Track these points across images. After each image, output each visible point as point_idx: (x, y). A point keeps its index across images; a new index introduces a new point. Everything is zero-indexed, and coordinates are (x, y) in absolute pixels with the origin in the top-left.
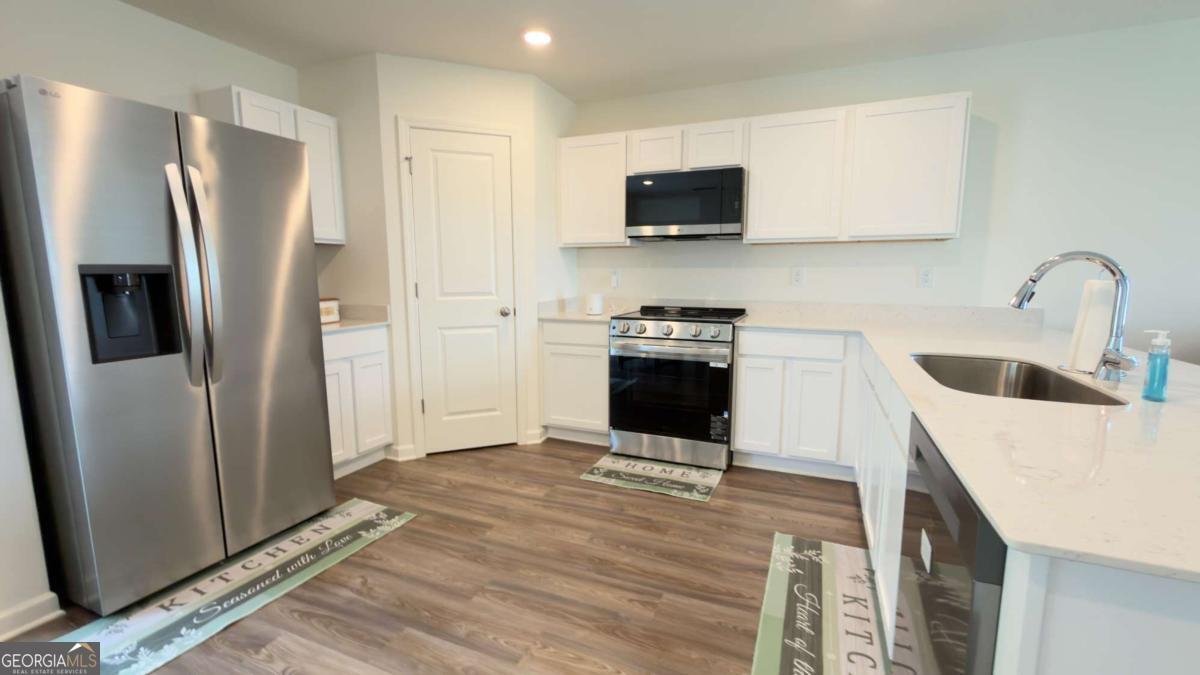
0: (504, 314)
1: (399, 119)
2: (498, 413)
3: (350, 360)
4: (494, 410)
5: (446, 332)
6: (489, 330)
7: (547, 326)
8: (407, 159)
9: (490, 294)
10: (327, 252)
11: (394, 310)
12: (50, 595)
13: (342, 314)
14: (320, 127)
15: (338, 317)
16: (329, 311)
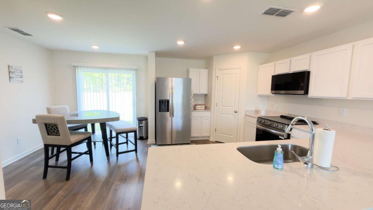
0: (236, 112)
1: (216, 69)
2: (232, 136)
3: (201, 117)
4: (231, 135)
5: (222, 115)
6: (232, 116)
7: (246, 116)
8: (217, 77)
9: (232, 107)
10: (206, 95)
11: (212, 108)
12: (155, 140)
13: (206, 108)
14: (205, 72)
15: (204, 109)
16: (202, 107)
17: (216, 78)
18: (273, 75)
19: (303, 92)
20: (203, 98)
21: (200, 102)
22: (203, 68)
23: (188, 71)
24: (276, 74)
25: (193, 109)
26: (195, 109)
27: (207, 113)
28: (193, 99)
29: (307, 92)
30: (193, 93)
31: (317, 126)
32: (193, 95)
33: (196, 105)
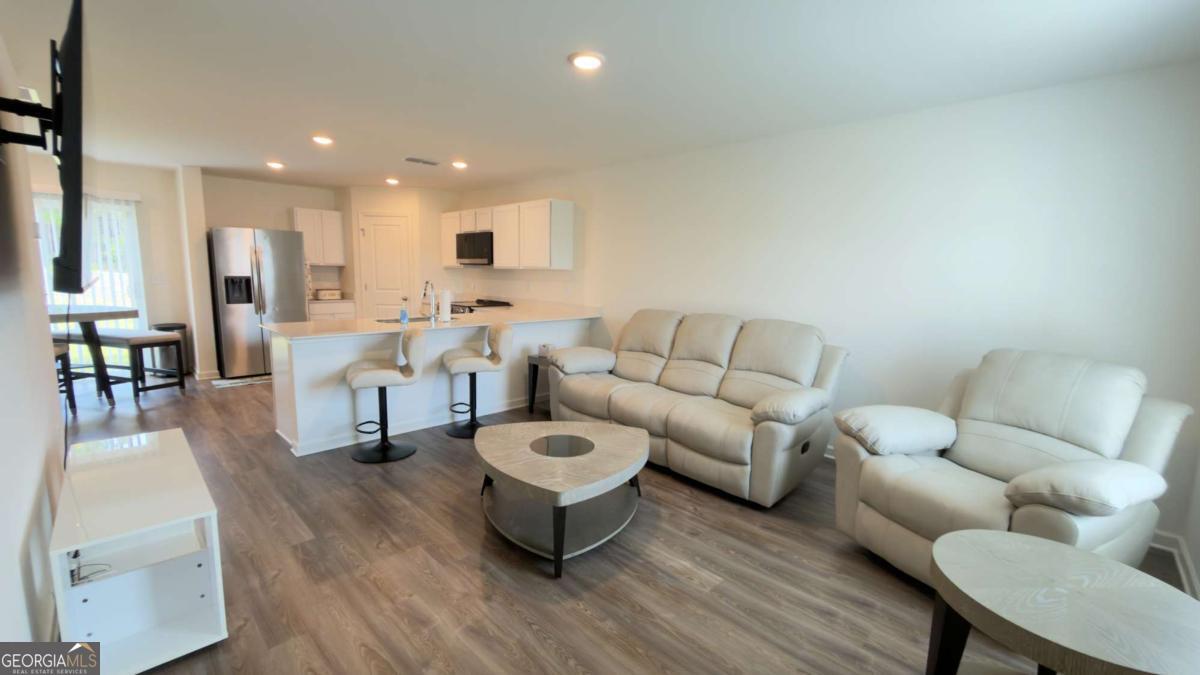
0: (405, 300)
1: (358, 213)
3: (332, 314)
5: (380, 306)
6: (399, 307)
8: (362, 230)
9: (398, 289)
10: (341, 269)
11: (357, 295)
12: (217, 371)
13: (343, 297)
14: (334, 217)
15: (339, 297)
16: (333, 295)
17: (361, 232)
18: (458, 232)
19: (485, 261)
20: (335, 276)
21: (327, 285)
22: (330, 209)
23: (290, 214)
24: (462, 232)
25: (311, 297)
26: (316, 298)
27: (345, 307)
28: (310, 277)
29: (491, 261)
30: (308, 263)
31: (511, 308)
32: (308, 267)
33: (317, 290)
